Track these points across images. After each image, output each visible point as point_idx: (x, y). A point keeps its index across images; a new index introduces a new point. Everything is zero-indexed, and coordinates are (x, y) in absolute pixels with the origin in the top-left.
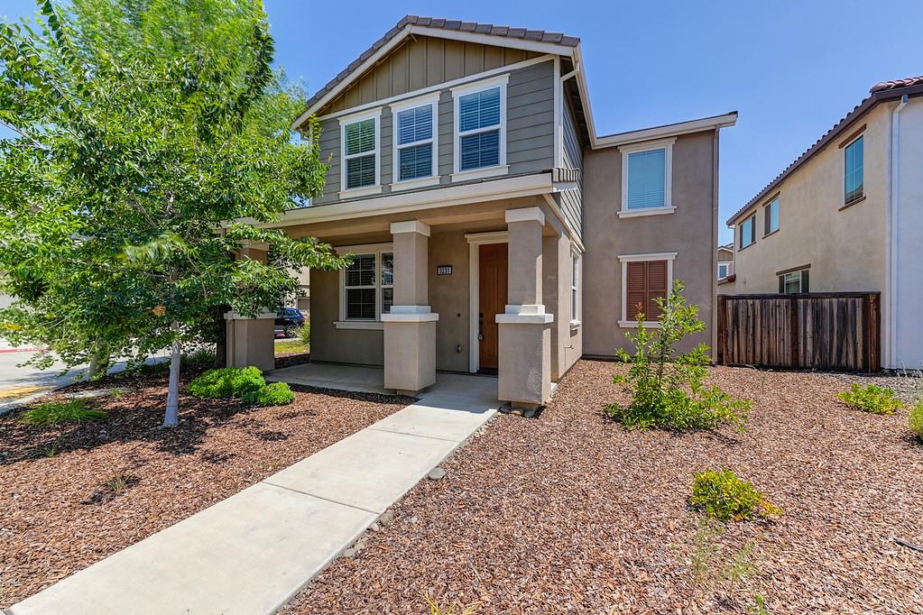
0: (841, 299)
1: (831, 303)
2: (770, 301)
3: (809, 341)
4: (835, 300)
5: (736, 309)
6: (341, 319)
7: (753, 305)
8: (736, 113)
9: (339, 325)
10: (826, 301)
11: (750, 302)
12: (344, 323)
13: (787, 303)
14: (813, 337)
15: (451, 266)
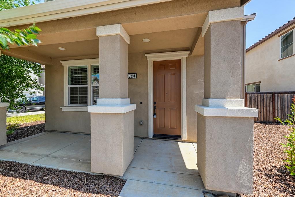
0: (291, 94)
1: (287, 96)
2: (264, 95)
3: (279, 111)
4: (289, 95)
5: (251, 98)
6: (65, 105)
7: (257, 96)
8: (255, 14)
9: (64, 109)
10: (286, 95)
11: (256, 95)
12: (67, 108)
13: (271, 96)
14: (281, 110)
15: (136, 73)
